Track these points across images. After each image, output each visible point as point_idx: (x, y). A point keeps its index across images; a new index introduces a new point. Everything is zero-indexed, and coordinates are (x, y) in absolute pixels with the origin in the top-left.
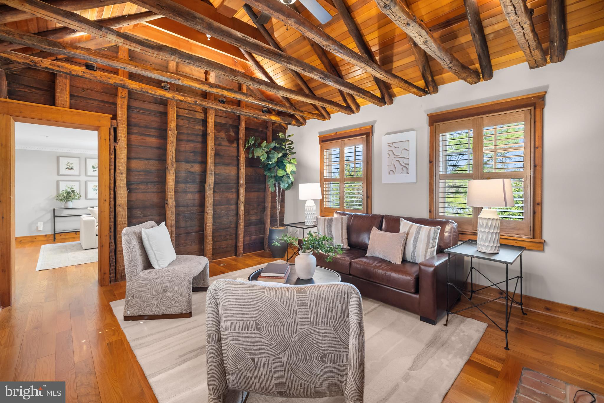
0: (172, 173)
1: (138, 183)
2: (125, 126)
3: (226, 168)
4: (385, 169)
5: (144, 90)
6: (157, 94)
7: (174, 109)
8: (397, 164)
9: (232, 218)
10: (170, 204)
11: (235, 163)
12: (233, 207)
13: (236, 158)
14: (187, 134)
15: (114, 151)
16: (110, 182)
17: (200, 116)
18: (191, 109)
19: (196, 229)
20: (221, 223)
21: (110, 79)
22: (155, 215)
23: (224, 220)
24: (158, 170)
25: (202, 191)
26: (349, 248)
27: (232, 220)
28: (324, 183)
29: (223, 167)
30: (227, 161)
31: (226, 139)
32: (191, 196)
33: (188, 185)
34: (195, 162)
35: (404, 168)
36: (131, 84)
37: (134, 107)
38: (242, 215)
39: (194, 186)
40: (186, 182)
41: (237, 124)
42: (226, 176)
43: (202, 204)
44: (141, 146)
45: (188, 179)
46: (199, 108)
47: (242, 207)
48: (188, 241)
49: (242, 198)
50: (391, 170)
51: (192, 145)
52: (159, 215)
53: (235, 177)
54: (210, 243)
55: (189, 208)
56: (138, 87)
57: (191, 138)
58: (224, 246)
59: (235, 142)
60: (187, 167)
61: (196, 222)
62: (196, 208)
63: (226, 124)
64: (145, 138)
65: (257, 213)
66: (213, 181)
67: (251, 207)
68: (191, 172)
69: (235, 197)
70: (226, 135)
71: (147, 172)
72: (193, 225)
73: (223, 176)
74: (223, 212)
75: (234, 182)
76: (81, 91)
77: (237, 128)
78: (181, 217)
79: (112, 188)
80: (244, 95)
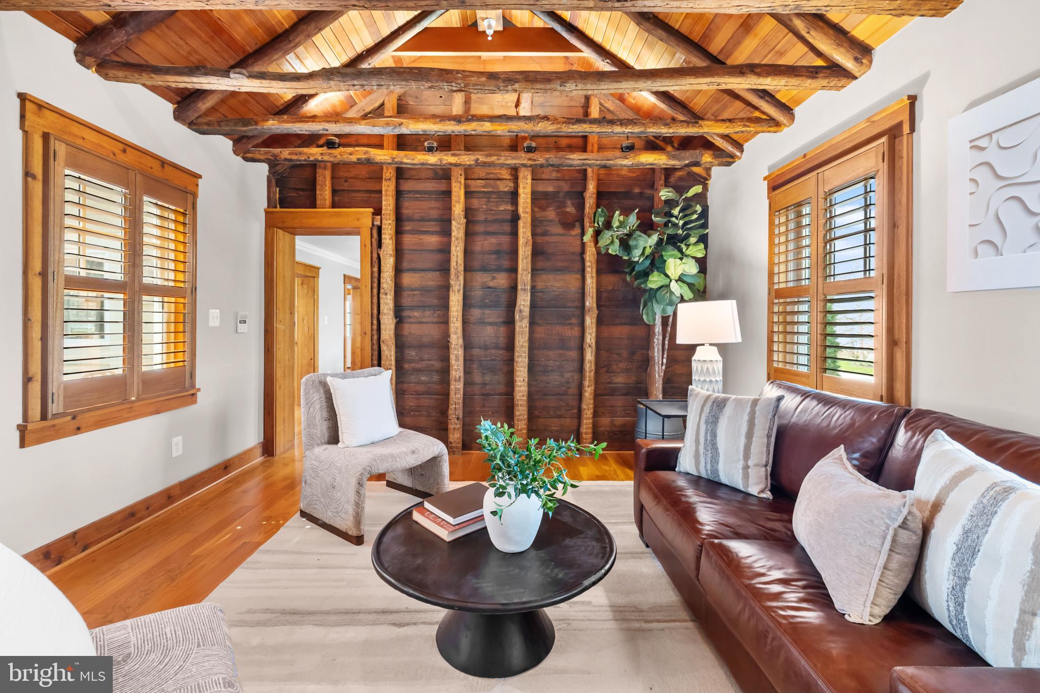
0: (456, 290)
1: (412, 308)
2: (390, 222)
3: (558, 277)
5: (396, 160)
6: (415, 162)
7: (460, 182)
9: (570, 375)
10: (454, 343)
11: (578, 266)
12: (574, 354)
13: (579, 258)
14: (486, 221)
15: (377, 261)
16: (372, 307)
17: (505, 187)
18: (491, 176)
19: (501, 388)
20: (548, 383)
21: (351, 154)
22: (435, 360)
23: (554, 379)
24: (440, 286)
25: (510, 322)
26: (768, 495)
27: (571, 380)
28: (776, 301)
29: (550, 276)
30: (560, 264)
31: (559, 221)
32: (492, 331)
33: (487, 311)
34: (499, 270)
36: (378, 155)
37: (406, 191)
38: (590, 372)
39: (497, 312)
40: (483, 306)
41: (579, 189)
42: (558, 293)
43: (510, 347)
44: (415, 250)
45: (487, 301)
46: (505, 172)
47: (589, 356)
48: (487, 409)
49: (590, 338)
50: (982, 241)
51: (493, 240)
52: (442, 361)
53: (577, 295)
54: (522, 417)
55: (489, 352)
56: (387, 158)
57: (491, 228)
58: (555, 428)
59: (578, 224)
60: (486, 280)
61: (500, 378)
62: (501, 352)
63: (558, 192)
64: (422, 237)
65: (628, 370)
66: (528, 303)
67: (615, 356)
68: (493, 288)
69: (577, 335)
70: (558, 214)
71: (424, 290)
72: (496, 381)
73: (553, 293)
74: (551, 363)
75: (576, 304)
76: (343, 183)
77: (579, 197)
78: (475, 365)
79: (375, 316)
80: (527, 122)
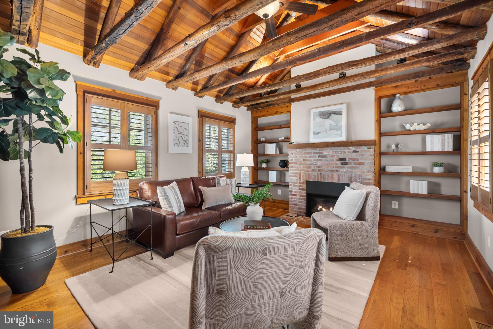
4: (171, 142)
8: (180, 139)
35: (185, 143)
50: (176, 143)
